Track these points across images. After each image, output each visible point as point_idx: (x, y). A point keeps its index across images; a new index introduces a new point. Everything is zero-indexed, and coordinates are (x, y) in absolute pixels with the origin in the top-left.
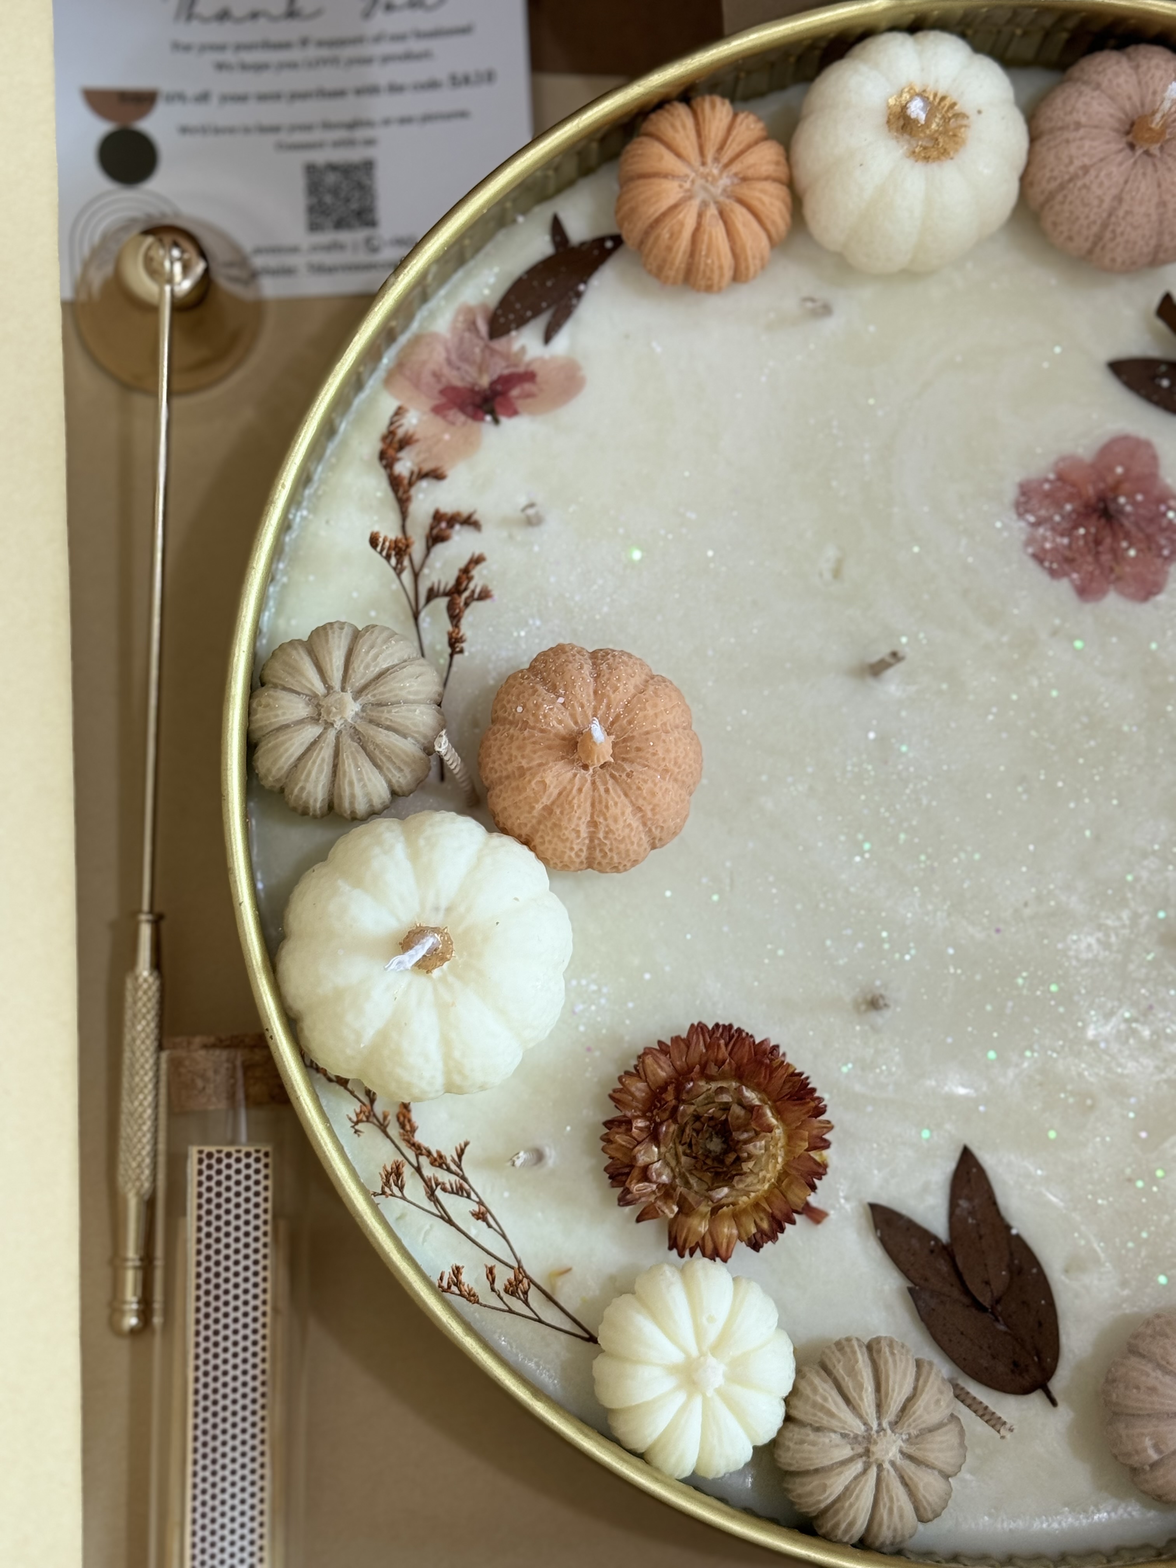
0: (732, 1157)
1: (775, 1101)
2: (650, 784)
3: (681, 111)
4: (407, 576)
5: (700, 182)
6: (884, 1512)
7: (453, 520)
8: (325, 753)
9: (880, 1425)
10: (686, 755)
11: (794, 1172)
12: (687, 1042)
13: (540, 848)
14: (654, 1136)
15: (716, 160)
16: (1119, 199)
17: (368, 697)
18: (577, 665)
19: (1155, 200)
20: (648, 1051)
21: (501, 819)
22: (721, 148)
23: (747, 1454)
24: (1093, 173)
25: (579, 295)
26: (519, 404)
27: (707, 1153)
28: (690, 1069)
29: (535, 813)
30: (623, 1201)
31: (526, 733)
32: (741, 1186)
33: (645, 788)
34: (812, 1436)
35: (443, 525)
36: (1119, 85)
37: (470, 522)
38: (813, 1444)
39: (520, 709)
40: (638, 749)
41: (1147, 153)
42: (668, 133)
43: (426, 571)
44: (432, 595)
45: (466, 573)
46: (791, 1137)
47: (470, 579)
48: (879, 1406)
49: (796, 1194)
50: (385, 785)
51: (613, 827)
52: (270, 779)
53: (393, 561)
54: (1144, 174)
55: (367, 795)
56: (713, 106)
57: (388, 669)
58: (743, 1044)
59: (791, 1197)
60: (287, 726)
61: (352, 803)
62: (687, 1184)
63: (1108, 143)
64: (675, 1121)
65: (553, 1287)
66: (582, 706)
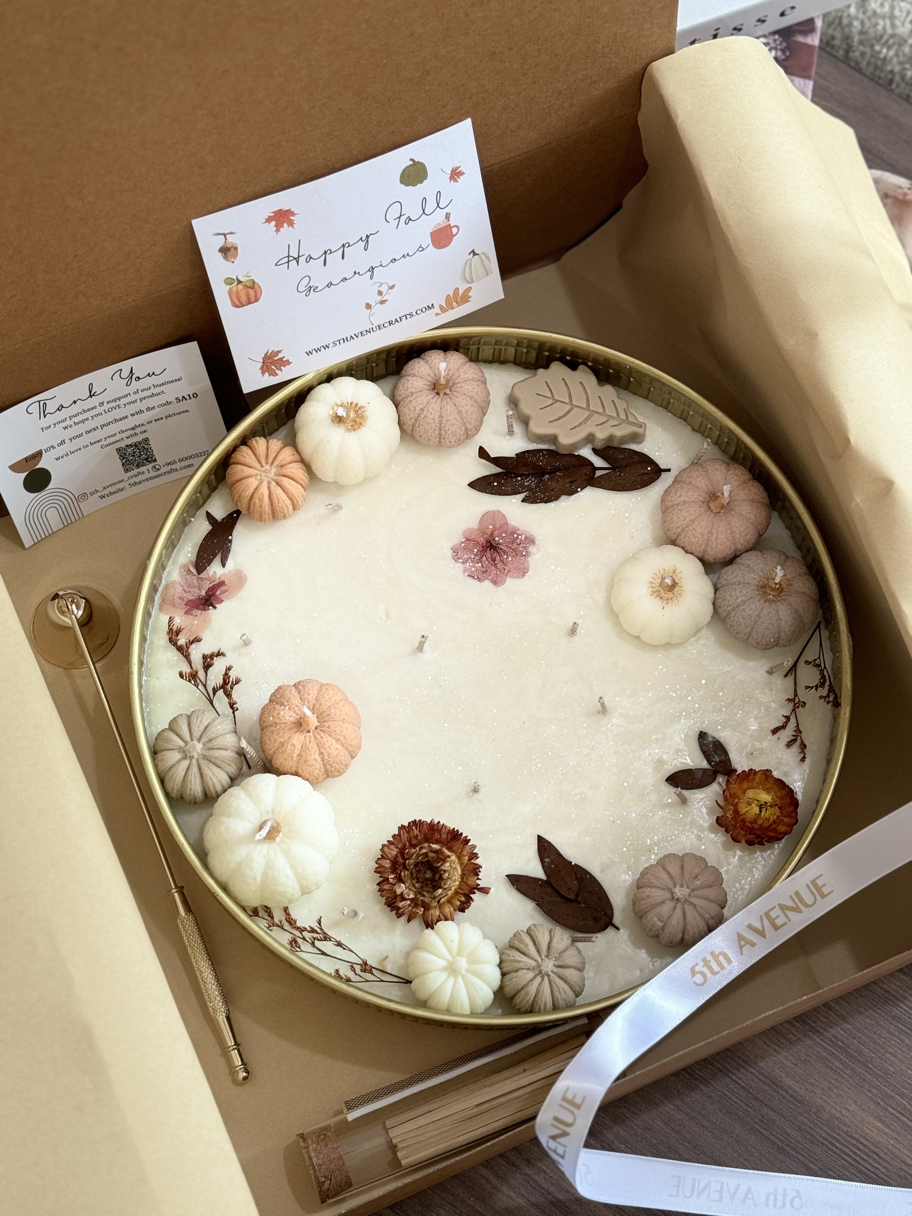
0: (437, 876)
1: (446, 845)
2: (339, 728)
3: (244, 448)
4: (201, 687)
5: (263, 474)
6: (557, 993)
7: (212, 656)
8: (195, 770)
9: (542, 959)
10: (350, 710)
11: (466, 872)
12: (399, 835)
13: (303, 775)
14: (400, 880)
15: (267, 463)
16: (441, 416)
17: (204, 739)
18: (289, 691)
19: (456, 411)
20: (383, 846)
21: (281, 769)
22: (267, 458)
23: (491, 996)
24: (426, 410)
25: (230, 541)
26: (222, 597)
27: (427, 879)
28: (405, 845)
29: (295, 759)
30: (399, 916)
31: (278, 727)
32: (446, 886)
33: (337, 730)
34: (514, 974)
35: (209, 660)
36: (422, 372)
37: (219, 654)
38: (516, 977)
39: (271, 718)
40: (328, 715)
41: (445, 394)
42: (242, 459)
43: (208, 682)
44: (215, 691)
45: (226, 676)
46: (459, 858)
47: (229, 678)
48: (538, 951)
49: (472, 881)
50: (226, 775)
51: (330, 751)
52: (175, 791)
53: (193, 682)
54: (447, 403)
55: (220, 781)
56: (257, 442)
57: (208, 725)
58: (423, 826)
59: (469, 883)
60: (174, 765)
61: (214, 787)
62: (424, 896)
63: (427, 396)
64: (408, 870)
65: (383, 966)
66: (297, 706)
